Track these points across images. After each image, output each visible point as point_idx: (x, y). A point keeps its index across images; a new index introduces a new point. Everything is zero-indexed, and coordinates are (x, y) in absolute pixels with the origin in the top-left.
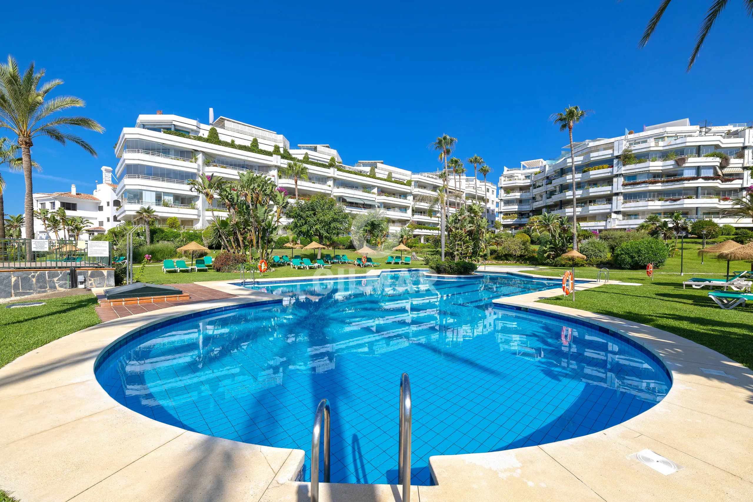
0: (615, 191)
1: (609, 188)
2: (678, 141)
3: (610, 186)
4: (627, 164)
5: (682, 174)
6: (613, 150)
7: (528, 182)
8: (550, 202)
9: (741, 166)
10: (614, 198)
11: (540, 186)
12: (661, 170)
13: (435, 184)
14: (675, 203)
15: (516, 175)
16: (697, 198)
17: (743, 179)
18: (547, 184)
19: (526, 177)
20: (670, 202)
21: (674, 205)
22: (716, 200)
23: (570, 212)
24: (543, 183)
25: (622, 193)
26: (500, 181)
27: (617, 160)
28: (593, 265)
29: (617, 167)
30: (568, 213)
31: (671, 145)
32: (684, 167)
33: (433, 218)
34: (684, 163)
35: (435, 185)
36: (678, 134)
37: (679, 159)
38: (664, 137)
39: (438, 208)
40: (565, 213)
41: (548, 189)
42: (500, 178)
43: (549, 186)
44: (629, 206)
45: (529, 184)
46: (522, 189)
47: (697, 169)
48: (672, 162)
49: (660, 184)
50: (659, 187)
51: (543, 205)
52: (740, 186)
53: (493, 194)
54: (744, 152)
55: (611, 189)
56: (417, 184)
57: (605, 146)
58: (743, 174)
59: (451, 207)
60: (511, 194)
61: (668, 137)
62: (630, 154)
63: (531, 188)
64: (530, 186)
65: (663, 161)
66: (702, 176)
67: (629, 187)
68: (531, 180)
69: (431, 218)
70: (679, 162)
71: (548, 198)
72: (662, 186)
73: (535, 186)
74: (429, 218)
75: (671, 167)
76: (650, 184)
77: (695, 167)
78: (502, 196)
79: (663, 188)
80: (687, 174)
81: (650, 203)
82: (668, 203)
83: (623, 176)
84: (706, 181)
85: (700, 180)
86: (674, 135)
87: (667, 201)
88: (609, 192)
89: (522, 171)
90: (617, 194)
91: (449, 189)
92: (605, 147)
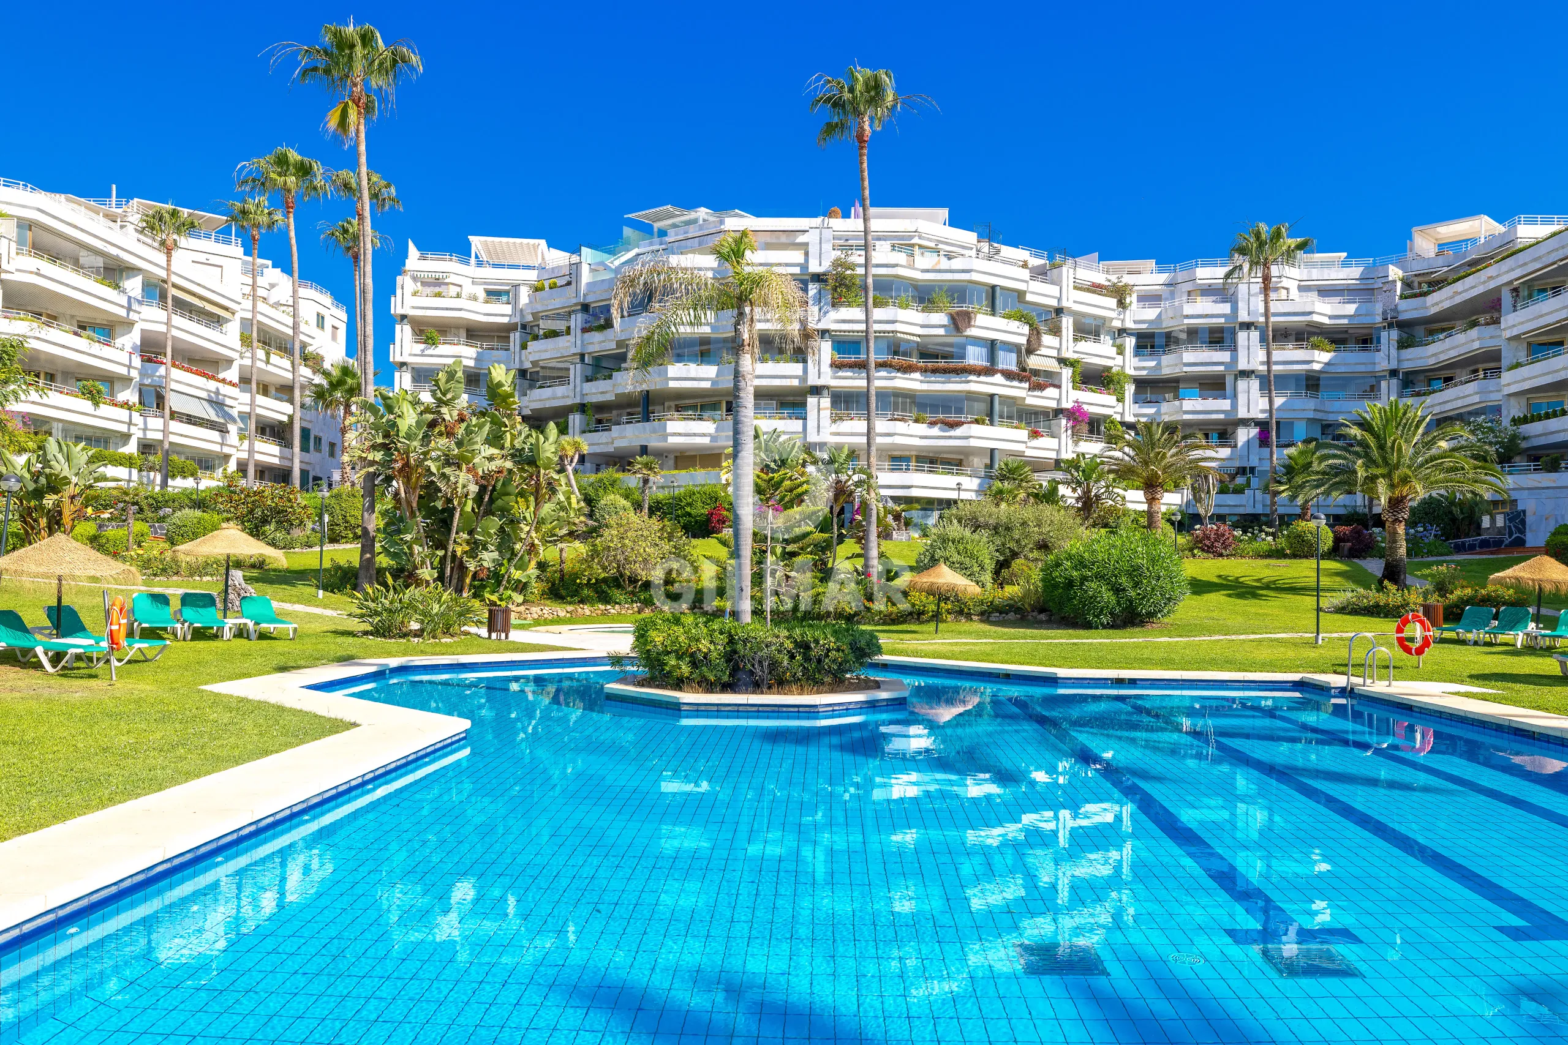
0: (813, 380)
1: (796, 368)
2: (956, 264)
3: (798, 362)
4: (842, 305)
5: (963, 357)
6: (807, 254)
7: (500, 313)
8: (600, 391)
9: (1054, 353)
10: (812, 401)
11: (553, 334)
12: (919, 336)
13: (114, 251)
14: (952, 433)
15: (452, 279)
16: (992, 424)
17: (1059, 387)
18: (585, 330)
19: (489, 293)
20: (941, 430)
21: (950, 437)
22: (1023, 434)
23: (680, 435)
24: (572, 324)
25: (827, 387)
26: (399, 292)
27: (817, 285)
28: (969, 617)
29: (816, 308)
30: (674, 434)
31: (939, 271)
32: (967, 337)
33: (105, 410)
34: (969, 326)
35: (117, 258)
36: (941, 246)
37: (958, 313)
38: (913, 245)
39: (129, 367)
40: (665, 436)
41: (591, 349)
42: (399, 279)
43: (596, 337)
44: (849, 430)
45: (506, 320)
46: (474, 333)
47: (989, 346)
48: (940, 318)
49: (917, 375)
50: (913, 382)
51: (569, 402)
52: (1053, 404)
53: (334, 338)
54: (1061, 322)
55: (800, 373)
56: (29, 234)
57: (768, 238)
58: (1060, 374)
59: (177, 367)
60: (443, 349)
61: (921, 247)
62: (852, 276)
63: (515, 337)
64: (510, 328)
65: (923, 311)
66: (1000, 367)
67: (849, 374)
68: (515, 308)
69: (96, 404)
70: (960, 321)
71: (588, 380)
72: (921, 382)
73: (529, 331)
74: (86, 405)
75: (941, 331)
76: (899, 370)
77: (986, 340)
78: (406, 352)
79: (925, 387)
80: (975, 356)
81: (900, 427)
82: (936, 431)
83: (831, 336)
84: (1008, 383)
85: (998, 378)
86: (932, 245)
87: (933, 424)
88: (795, 383)
89: (472, 270)
90: (816, 391)
91: (174, 286)
92: (769, 240)
